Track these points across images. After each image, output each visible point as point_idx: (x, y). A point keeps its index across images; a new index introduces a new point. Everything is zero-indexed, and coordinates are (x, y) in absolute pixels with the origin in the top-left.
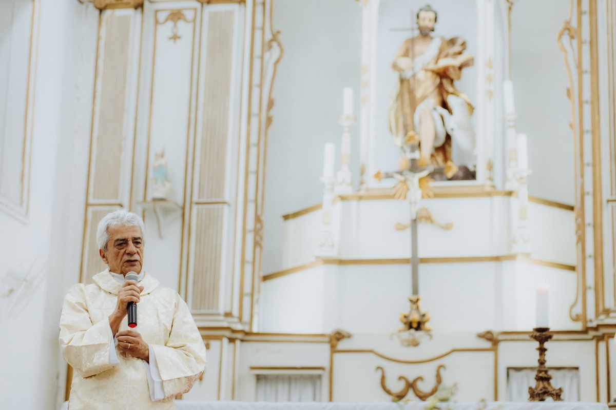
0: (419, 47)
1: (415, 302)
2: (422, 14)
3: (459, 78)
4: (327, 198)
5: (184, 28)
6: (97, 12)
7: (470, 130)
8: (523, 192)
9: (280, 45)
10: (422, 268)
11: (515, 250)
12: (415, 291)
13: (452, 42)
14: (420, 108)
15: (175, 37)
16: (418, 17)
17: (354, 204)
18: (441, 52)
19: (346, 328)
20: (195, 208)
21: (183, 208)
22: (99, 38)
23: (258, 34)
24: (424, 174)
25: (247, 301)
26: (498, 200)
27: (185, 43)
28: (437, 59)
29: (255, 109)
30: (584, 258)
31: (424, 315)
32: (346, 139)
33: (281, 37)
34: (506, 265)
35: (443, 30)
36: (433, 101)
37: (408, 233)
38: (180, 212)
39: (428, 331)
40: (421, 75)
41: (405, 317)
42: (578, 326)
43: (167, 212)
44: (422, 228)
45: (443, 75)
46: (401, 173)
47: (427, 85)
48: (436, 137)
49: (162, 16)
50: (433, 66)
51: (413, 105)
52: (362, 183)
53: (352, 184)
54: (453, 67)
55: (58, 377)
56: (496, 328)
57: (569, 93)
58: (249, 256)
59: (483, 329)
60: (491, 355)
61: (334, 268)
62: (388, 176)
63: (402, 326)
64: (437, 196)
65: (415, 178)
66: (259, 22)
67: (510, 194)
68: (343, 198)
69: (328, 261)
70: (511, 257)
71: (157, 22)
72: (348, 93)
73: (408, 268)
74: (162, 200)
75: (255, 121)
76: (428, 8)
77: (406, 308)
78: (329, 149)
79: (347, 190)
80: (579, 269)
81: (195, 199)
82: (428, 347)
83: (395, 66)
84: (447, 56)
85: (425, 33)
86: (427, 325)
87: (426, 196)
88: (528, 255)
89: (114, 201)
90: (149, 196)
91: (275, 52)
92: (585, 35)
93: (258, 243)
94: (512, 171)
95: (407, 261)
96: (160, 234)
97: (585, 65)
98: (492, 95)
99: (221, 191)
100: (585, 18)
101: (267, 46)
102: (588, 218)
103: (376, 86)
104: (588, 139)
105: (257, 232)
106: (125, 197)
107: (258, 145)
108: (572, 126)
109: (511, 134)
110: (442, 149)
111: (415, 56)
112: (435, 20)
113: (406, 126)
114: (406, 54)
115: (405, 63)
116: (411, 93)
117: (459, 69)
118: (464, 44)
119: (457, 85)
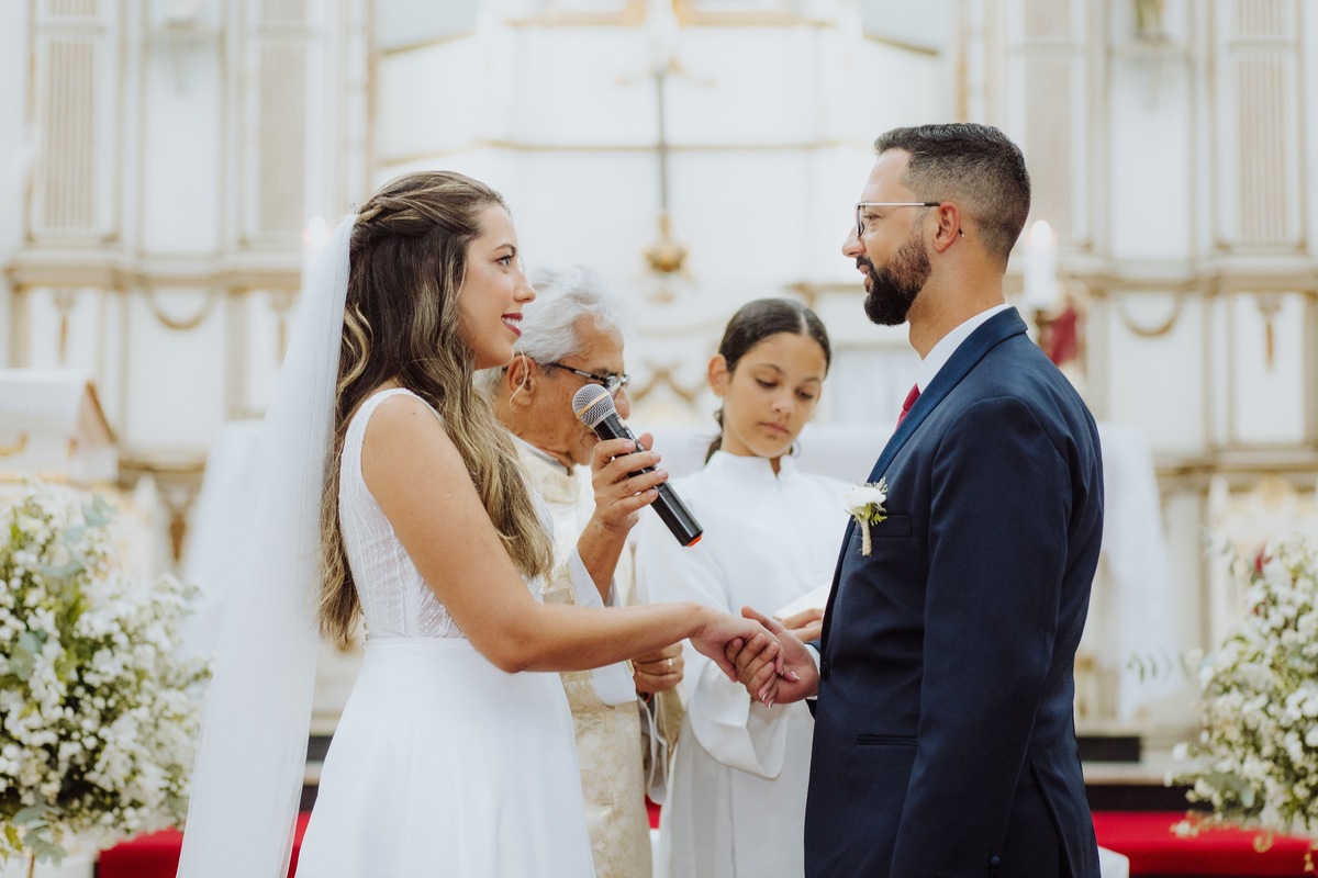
4: (487, 21)
8: (851, 22)
10: (675, 161)
11: (835, 131)
17: (535, 35)
20: (252, 43)
21: (223, 38)
26: (802, 35)
31: (681, 248)
34: (824, 158)
37: (648, 90)
38: (215, 47)
39: (689, 278)
41: (650, 251)
43: (193, 45)
44: (673, 85)
56: (816, 274)
63: (643, 267)
64: (703, 24)
73: (650, 161)
79: (515, 7)
81: (252, 18)
86: (689, 266)
87: (682, 24)
89: (88, 21)
90: (157, 16)
93: (371, 111)
95: (647, 148)
96: (180, 89)
99: (301, 9)
102: (977, 76)
105: (369, 88)
106: (109, 13)
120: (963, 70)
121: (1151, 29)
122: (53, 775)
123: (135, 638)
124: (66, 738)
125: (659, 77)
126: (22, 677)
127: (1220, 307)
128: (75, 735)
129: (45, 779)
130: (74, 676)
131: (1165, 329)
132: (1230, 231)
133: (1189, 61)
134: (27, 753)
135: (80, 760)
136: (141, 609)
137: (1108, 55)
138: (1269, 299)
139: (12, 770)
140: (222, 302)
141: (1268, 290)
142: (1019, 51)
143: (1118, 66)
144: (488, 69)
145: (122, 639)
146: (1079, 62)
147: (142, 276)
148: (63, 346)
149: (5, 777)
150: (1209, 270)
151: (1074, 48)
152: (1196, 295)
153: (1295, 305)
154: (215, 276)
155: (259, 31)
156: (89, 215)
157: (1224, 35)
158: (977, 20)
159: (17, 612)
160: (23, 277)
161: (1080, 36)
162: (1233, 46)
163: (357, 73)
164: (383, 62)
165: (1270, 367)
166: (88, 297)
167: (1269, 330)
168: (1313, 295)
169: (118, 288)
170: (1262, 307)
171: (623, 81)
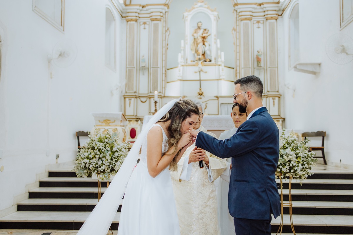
0: (198, 31)
1: (200, 89)
2: (199, 24)
3: (207, 38)
4: (179, 66)
5: (147, 26)
6: (126, 22)
7: (210, 50)
8: (223, 65)
9: (169, 31)
10: (202, 82)
11: (221, 78)
12: (200, 87)
13: (205, 30)
14: (199, 46)
15: (145, 28)
16: (198, 24)
17: (185, 67)
18: (203, 32)
19: (186, 95)
20: (152, 69)
21: (148, 68)
22: (127, 28)
23: (164, 28)
24: (202, 61)
25: (164, 89)
26: (217, 67)
27: (147, 30)
28: (202, 34)
29: (164, 46)
31: (202, 92)
32: (182, 52)
33: (169, 29)
34: (220, 81)
35: (203, 27)
36: (201, 44)
37: (198, 73)
38: (147, 69)
39: (203, 96)
40: (199, 38)
41: (199, 93)
43: (145, 69)
44: (201, 73)
45: (204, 38)
46: (197, 61)
47: (200, 40)
48: (203, 52)
49: (141, 23)
50: (201, 36)
51: (198, 44)
52: (187, 62)
53: (184, 62)
54: (206, 36)
55: (121, 105)
56: (219, 95)
57: (234, 44)
58: (164, 79)
59: (216, 95)
60: (217, 101)
61: (182, 82)
62: (194, 61)
63: (198, 95)
64: (205, 65)
65: (200, 62)
66: (164, 26)
67: (220, 65)
68: (183, 66)
69: (181, 80)
70: (221, 79)
71: (140, 25)
72: (182, 41)
73: (199, 82)
74: (144, 67)
75: (164, 48)
76: (200, 22)
77: (199, 91)
78: (180, 55)
79: (183, 64)
81: (152, 66)
82: (203, 99)
83: (193, 35)
85: (199, 28)
86: (203, 94)
87: (202, 66)
88: (224, 79)
89: (133, 67)
90: (141, 66)
91: (168, 33)
92: (238, 30)
93: (166, 76)
94: (219, 60)
95: (198, 80)
96: (143, 74)
97: (238, 37)
98: (216, 43)
99: (157, 65)
100: (238, 27)
101: (166, 31)
102: (238, 71)
103: (189, 40)
104: (238, 54)
105: (165, 74)
106: (135, 66)
107: (165, 54)
108: (235, 51)
109: (219, 52)
110: (203, 55)
111: (197, 33)
112: (202, 25)
113: (195, 49)
114: (195, 33)
115: (195, 35)
116: (196, 42)
117: (207, 36)
118: (208, 31)
119: (207, 40)
120: (236, 70)
121: (259, 66)
122: (109, 169)
123: (121, 150)
124: (111, 164)
125: (200, 72)
126: (105, 156)
127: (268, 99)
128: (112, 164)
129: (108, 170)
130: (112, 156)
132: (269, 90)
133: (264, 69)
134: (106, 166)
135: (113, 167)
136: (121, 147)
137: (254, 68)
138: (274, 98)
139: (104, 168)
140: (148, 99)
141: (274, 97)
142: (243, 68)
143: (255, 70)
144: (179, 71)
145: (119, 151)
146: (250, 70)
147: (139, 96)
148: (130, 105)
149: (103, 169)
150: (266, 94)
151: (250, 68)
152: (265, 97)
153: (277, 99)
154: (147, 96)
155: (152, 67)
156: (133, 90)
157: (268, 66)
158: (238, 64)
159: (105, 147)
160: (125, 97)
161: (250, 66)
162: (269, 67)
163: (164, 72)
164: (167, 70)
165: (274, 106)
166: (133, 99)
167: (274, 101)
168: (279, 97)
169: (136, 98)
170: (273, 99)
171: (196, 72)
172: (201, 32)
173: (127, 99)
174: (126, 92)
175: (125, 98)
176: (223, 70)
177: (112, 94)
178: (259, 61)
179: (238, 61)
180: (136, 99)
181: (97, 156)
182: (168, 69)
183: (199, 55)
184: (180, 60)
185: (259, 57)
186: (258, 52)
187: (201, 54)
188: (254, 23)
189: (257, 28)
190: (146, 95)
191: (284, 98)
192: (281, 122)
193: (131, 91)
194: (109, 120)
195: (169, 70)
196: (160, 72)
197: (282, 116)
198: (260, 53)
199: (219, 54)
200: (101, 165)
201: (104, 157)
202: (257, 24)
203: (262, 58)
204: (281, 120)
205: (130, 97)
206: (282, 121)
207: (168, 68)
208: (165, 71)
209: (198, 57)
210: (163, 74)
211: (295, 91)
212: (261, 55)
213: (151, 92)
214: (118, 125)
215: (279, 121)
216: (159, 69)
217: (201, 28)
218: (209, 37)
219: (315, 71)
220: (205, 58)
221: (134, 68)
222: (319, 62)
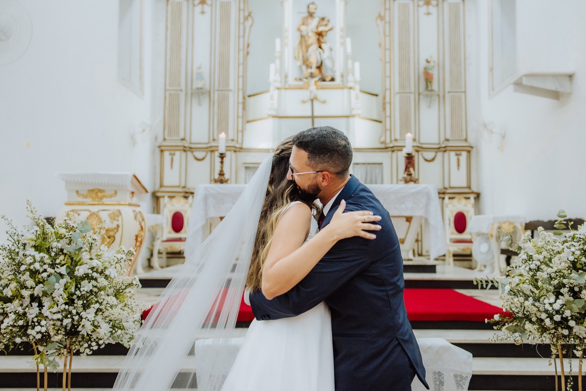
0: (310, 21)
2: (311, 6)
3: (326, 36)
4: (272, 88)
5: (207, 8)
6: (165, 0)
7: (332, 59)
8: (357, 88)
9: (252, 18)
10: (316, 121)
11: (354, 113)
13: (323, 19)
14: (311, 49)
15: (203, 13)
16: (308, 7)
17: (283, 91)
18: (319, 23)
20: (216, 93)
21: (210, 92)
22: (167, 12)
23: (242, 13)
24: (317, 79)
25: (240, 134)
26: (346, 91)
27: (207, 15)
28: (317, 27)
29: (241, 47)
30: (386, 117)
32: (278, 62)
33: (252, 14)
34: (351, 120)
36: (315, 46)
37: (309, 104)
38: (208, 94)
40: (311, 34)
42: (383, 146)
43: (203, 93)
44: (315, 102)
45: (320, 34)
46: (306, 78)
47: (313, 39)
48: (317, 62)
49: (197, 2)
50: (315, 30)
52: (286, 82)
53: (281, 82)
54: (324, 31)
55: (155, 167)
57: (380, 45)
58: (240, 114)
61: (276, 120)
62: (300, 80)
64: (322, 88)
65: (313, 81)
66: (242, 7)
67: (351, 88)
68: (278, 89)
69: (274, 117)
70: (353, 116)
71: (194, 5)
72: (278, 41)
73: (310, 121)
74: (201, 89)
75: (241, 53)
76: (313, 3)
78: (273, 67)
79: (279, 85)
80: (383, 122)
81: (216, 87)
83: (299, 30)
84: (321, 26)
85: (311, 15)
87: (317, 89)
88: (359, 115)
89: (178, 88)
90: (195, 87)
91: (250, 21)
92: (387, 19)
93: (244, 109)
94: (350, 78)
95: (309, 117)
96: (200, 104)
97: (387, 33)
98: (343, 44)
99: (228, 85)
100: (387, 12)
101: (246, 19)
102: (388, 100)
103: (292, 39)
104: (388, 65)
105: (244, 103)
106: (183, 87)
107: (243, 64)
108: (381, 60)
109: (350, 62)
110: (319, 67)
111: (307, 25)
112: (316, 9)
113: (303, 57)
114: (303, 24)
115: (303, 28)
116: (305, 42)
117: (327, 32)
118: (328, 21)
119: (325, 39)
120: (384, 98)
124: (66, 317)
125: (312, 100)
127: (446, 154)
130: (73, 290)
131: (433, 160)
132: (448, 136)
133: (439, 95)
135: (75, 323)
137: (419, 94)
138: (458, 153)
139: (43, 330)
140: (209, 154)
141: (458, 150)
142: (398, 93)
143: (421, 97)
144: (272, 99)
145: (95, 275)
146: (412, 96)
147: (191, 148)
148: (172, 165)
149: (40, 332)
150: (443, 145)
151: (411, 93)
152: (440, 151)
153: (464, 154)
154: (207, 148)
155: (218, 90)
156: (178, 134)
157: (447, 90)
158: (388, 87)
159: (53, 265)
160: (163, 148)
161: (412, 90)
162: (449, 92)
163: (241, 100)
164: (247, 98)
165: (458, 168)
166: (178, 153)
167: (458, 160)
168: (469, 152)
169: (185, 151)
170: (457, 155)
171: (304, 102)
172: (314, 23)
173: (166, 154)
174: (165, 139)
175: (162, 151)
176: (357, 98)
177: (133, 141)
178: (428, 79)
179: (388, 80)
180: (184, 154)
181: (26, 293)
182: (249, 96)
183: (311, 68)
184: (274, 77)
185: (430, 72)
186: (428, 62)
187: (314, 66)
188: (418, 6)
189: (425, 14)
190: (205, 146)
191: (478, 152)
192: (472, 200)
193: (175, 138)
194: (100, 191)
195: (252, 98)
196: (233, 100)
197: (474, 189)
198: (432, 64)
199: (350, 66)
200: (35, 320)
201: (45, 294)
202: (425, 7)
203: (435, 73)
204: (472, 197)
205: (173, 149)
206: (475, 198)
207: (249, 93)
208: (244, 98)
209: (310, 71)
210: (238, 103)
211: (504, 137)
212: (433, 67)
213: (214, 140)
214: (122, 203)
215: (469, 198)
216: (231, 95)
217: (314, 15)
218: (330, 33)
219: (560, 89)
220: (322, 75)
221: (181, 90)
222: (569, 70)
